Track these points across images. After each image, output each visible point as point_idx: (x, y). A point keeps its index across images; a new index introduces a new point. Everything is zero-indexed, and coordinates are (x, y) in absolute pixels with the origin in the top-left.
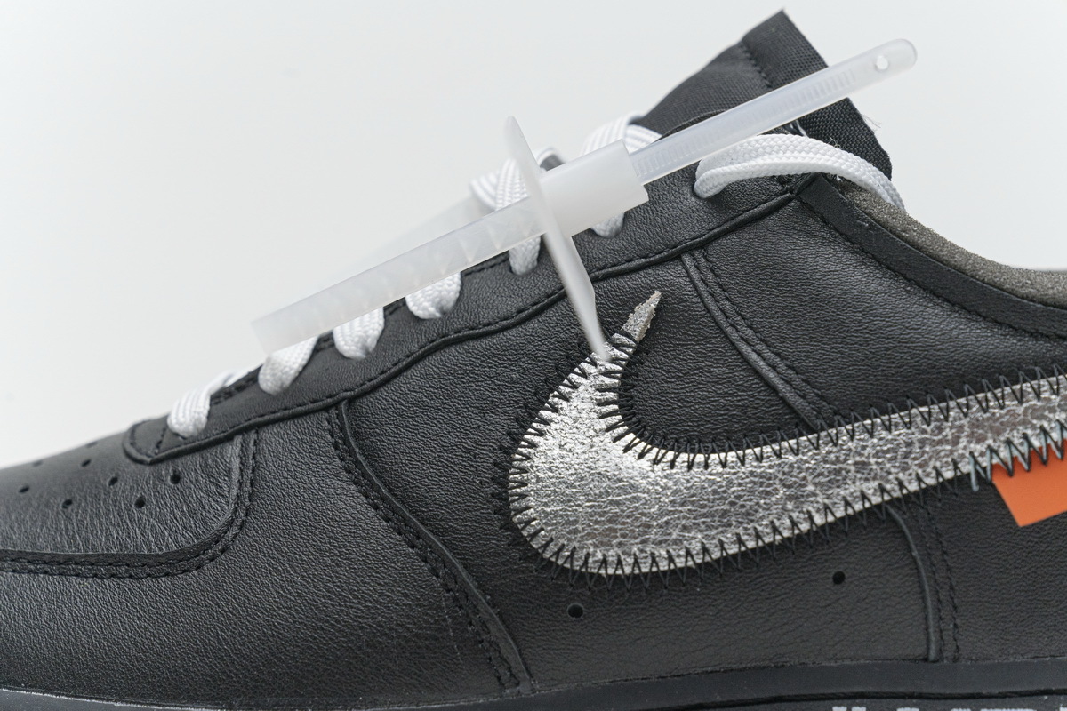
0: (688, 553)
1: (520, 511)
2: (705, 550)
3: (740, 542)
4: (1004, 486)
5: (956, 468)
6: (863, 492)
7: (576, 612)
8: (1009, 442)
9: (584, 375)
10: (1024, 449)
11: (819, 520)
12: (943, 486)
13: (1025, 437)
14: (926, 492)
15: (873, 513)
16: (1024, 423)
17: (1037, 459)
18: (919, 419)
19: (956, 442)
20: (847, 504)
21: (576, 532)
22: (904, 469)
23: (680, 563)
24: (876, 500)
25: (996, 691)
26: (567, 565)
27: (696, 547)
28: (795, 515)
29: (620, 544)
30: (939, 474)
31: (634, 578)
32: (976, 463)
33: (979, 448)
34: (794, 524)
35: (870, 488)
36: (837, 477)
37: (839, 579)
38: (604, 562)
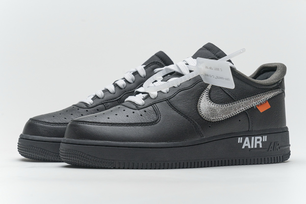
0: (223, 118)
1: (201, 113)
2: (225, 117)
3: (229, 116)
4: (257, 107)
5: (253, 106)
6: (243, 109)
7: (210, 127)
8: (258, 102)
9: (203, 94)
10: (260, 103)
11: (238, 113)
12: (251, 108)
13: (260, 101)
14: (250, 109)
15: (244, 112)
16: (260, 99)
17: (261, 104)
18: (248, 99)
19: (253, 102)
20: (241, 111)
21: (209, 116)
22: (247, 106)
23: (222, 119)
24: (244, 110)
25: (256, 134)
26: (208, 120)
27: (224, 117)
28: (235, 112)
29: (215, 117)
30: (251, 106)
31: (217, 122)
32: (255, 105)
33: (255, 103)
34: (235, 114)
35: (243, 108)
36: (240, 107)
37: (240, 121)
38: (213, 119)
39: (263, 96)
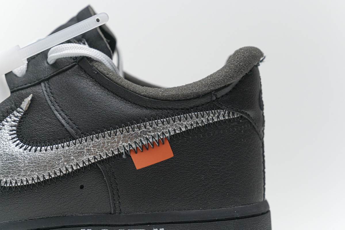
0: (33, 179)
2: (38, 178)
3: (50, 176)
4: (134, 157)
5: (119, 151)
6: (88, 158)
8: (135, 143)
10: (141, 145)
11: (75, 168)
12: (115, 157)
13: (141, 140)
14: (109, 159)
15: (92, 165)
16: (140, 136)
17: (145, 148)
18: (107, 135)
19: (118, 142)
20: (84, 163)
22: (102, 151)
23: (30, 182)
24: (93, 161)
25: (133, 223)
27: (35, 177)
28: (67, 166)
29: (11, 177)
30: (113, 153)
31: (16, 187)
32: (125, 149)
33: (125, 144)
34: (67, 170)
35: (91, 157)
36: (81, 153)
37: (82, 187)
38: (6, 182)
39: (154, 128)
